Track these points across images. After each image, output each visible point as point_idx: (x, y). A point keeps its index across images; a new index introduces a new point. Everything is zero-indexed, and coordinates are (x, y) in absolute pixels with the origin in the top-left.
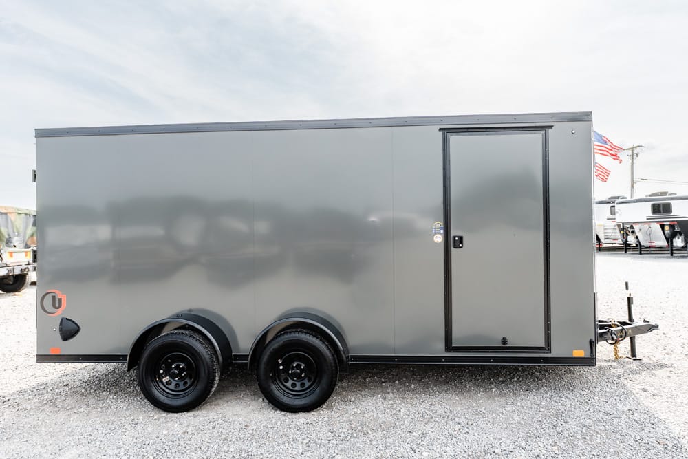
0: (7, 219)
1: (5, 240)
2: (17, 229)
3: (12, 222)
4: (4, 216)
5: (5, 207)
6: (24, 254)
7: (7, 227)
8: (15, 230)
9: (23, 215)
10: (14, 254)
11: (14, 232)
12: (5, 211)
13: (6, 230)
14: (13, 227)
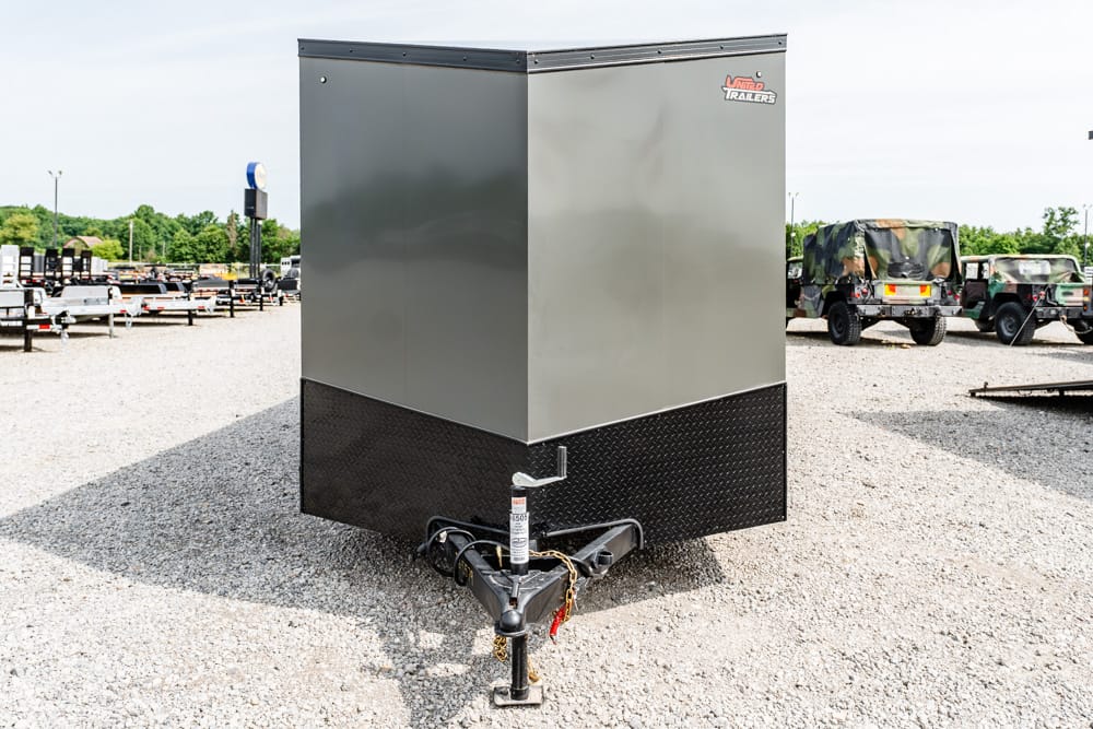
0: (889, 238)
1: (887, 267)
2: (908, 250)
3: (898, 240)
4: (884, 234)
5: (886, 221)
6: (918, 288)
7: (889, 249)
8: (905, 253)
9: (918, 231)
10: (897, 288)
11: (902, 256)
12: (887, 226)
13: (888, 252)
14: (900, 249)
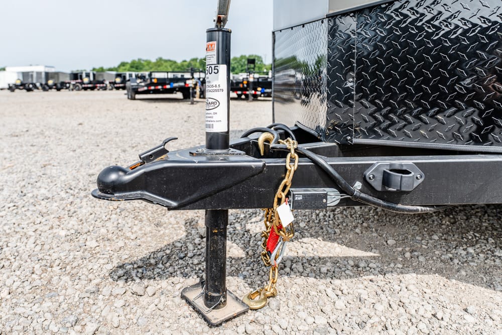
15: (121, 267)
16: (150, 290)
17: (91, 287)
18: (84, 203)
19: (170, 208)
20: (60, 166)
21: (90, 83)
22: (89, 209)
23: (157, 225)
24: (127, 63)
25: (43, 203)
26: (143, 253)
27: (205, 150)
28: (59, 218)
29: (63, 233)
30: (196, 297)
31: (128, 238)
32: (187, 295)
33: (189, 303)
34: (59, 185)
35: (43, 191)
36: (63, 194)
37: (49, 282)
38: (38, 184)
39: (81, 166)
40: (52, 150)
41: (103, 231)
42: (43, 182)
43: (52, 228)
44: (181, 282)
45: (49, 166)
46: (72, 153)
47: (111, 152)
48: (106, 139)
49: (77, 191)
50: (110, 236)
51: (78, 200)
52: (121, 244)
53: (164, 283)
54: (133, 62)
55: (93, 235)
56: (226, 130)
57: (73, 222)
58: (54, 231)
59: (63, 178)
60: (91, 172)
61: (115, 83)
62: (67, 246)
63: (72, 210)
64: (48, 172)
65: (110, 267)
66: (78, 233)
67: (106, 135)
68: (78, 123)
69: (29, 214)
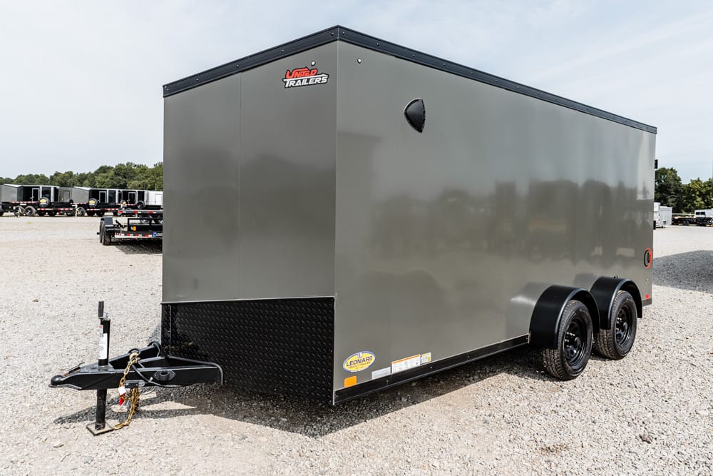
15: (60, 418)
16: (72, 426)
17: (45, 427)
18: (41, 387)
19: (79, 390)
20: (20, 357)
21: (50, 205)
22: (44, 390)
23: (86, 398)
24: (110, 168)
25: (12, 388)
26: (74, 412)
27: (97, 366)
28: (25, 397)
29: (28, 405)
30: (93, 428)
31: (66, 406)
32: (89, 427)
33: (89, 429)
34: (21, 374)
35: (10, 379)
36: (25, 381)
37: (24, 426)
38: (6, 374)
39: (38, 356)
40: (10, 339)
41: (53, 403)
42: (9, 373)
43: (21, 403)
44: (88, 422)
45: (11, 358)
46: (29, 343)
47: (64, 341)
48: (62, 324)
49: (35, 378)
50: (56, 405)
51: (37, 385)
52: (62, 409)
53: (80, 424)
54: (120, 168)
55: (46, 405)
56: (106, 357)
57: (34, 398)
58: (23, 404)
59: (24, 368)
60: (46, 362)
61: (86, 206)
62: (31, 411)
63: (33, 392)
64: (11, 363)
65: (54, 419)
66: (37, 404)
67: (62, 318)
68: (35, 299)
69: (4, 395)
